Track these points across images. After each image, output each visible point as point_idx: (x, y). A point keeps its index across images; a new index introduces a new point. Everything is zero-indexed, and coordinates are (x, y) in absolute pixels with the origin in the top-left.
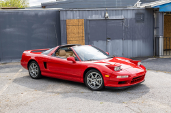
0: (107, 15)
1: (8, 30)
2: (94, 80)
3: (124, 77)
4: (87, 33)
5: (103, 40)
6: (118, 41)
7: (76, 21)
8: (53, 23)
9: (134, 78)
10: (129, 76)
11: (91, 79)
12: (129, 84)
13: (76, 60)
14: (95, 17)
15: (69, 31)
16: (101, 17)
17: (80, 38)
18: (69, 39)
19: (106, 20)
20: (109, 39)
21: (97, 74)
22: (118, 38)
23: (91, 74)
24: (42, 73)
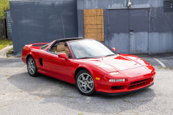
0: (130, 3)
1: (24, 21)
2: (85, 83)
3: (120, 80)
4: (106, 25)
5: (125, 32)
6: (142, 33)
7: (94, 11)
8: (72, 13)
9: (132, 83)
10: (126, 79)
11: (82, 81)
12: (126, 90)
13: (70, 57)
14: (116, 6)
15: (86, 22)
16: (123, 7)
17: (99, 31)
18: (86, 31)
19: (128, 9)
20: (132, 31)
21: (89, 75)
22: (143, 31)
23: (82, 75)
24: (39, 71)
